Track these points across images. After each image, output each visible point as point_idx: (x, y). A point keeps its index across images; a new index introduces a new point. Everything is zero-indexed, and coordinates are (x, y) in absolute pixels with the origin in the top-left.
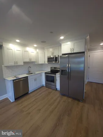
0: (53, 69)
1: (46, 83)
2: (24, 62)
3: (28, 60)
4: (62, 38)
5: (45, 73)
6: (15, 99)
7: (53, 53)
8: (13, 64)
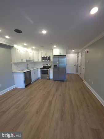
0: (45, 65)
1: (41, 76)
2: (26, 60)
3: (28, 59)
4: (55, 46)
5: (41, 68)
6: (25, 86)
7: (46, 54)
8: (20, 61)
